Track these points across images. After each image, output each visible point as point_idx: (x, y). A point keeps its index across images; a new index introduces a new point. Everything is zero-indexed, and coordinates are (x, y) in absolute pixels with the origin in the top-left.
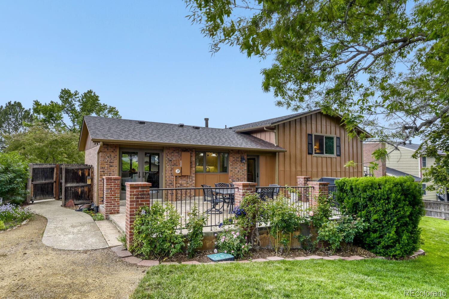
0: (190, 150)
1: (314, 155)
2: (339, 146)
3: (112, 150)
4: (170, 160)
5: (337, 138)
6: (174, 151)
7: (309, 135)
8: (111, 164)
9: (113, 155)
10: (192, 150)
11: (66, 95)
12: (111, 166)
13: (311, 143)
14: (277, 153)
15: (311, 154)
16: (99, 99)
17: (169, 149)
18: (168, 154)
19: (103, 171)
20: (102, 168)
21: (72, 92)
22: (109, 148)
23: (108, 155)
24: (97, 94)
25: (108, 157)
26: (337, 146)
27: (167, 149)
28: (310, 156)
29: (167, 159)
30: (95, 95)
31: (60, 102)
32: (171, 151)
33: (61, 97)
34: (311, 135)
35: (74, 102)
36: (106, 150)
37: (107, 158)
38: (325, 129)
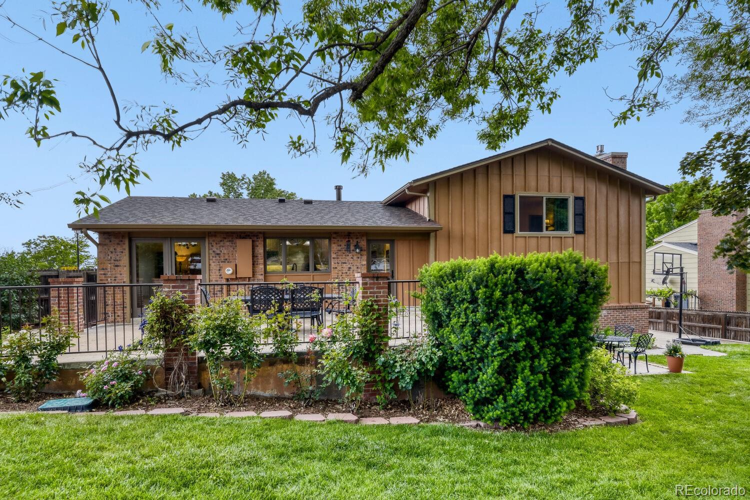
0: (254, 236)
1: (518, 232)
2: (580, 215)
3: (117, 241)
4: (218, 254)
5: (576, 198)
6: (225, 238)
7: (506, 197)
8: (117, 263)
9: (119, 249)
10: (257, 236)
11: (229, 181)
12: (117, 266)
13: (511, 211)
14: (432, 234)
15: (512, 231)
16: (276, 182)
17: (215, 236)
18: (214, 244)
19: (105, 274)
20: (103, 269)
21: (239, 176)
22: (113, 239)
23: (112, 249)
24: (272, 176)
25: (112, 252)
26: (575, 215)
27: (212, 236)
28: (509, 236)
29: (211, 252)
30: (268, 177)
31: (221, 192)
32: (219, 239)
33: (222, 185)
34: (512, 197)
35: (241, 191)
36: (107, 241)
37: (109, 253)
38: (547, 183)
